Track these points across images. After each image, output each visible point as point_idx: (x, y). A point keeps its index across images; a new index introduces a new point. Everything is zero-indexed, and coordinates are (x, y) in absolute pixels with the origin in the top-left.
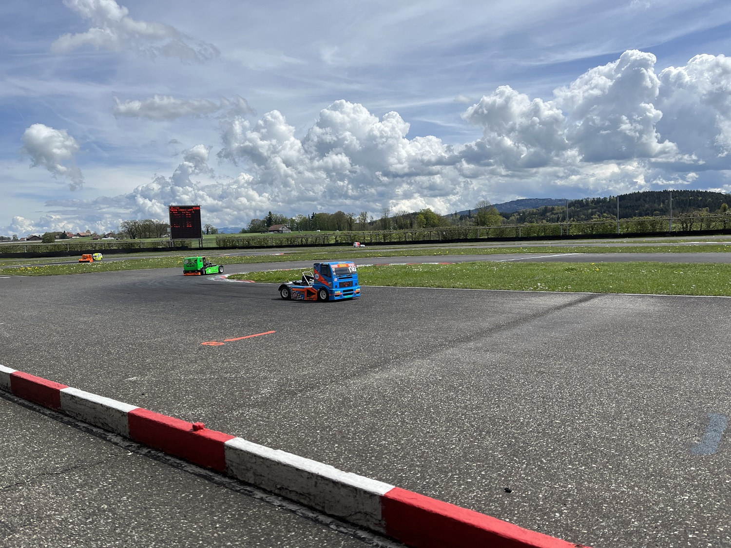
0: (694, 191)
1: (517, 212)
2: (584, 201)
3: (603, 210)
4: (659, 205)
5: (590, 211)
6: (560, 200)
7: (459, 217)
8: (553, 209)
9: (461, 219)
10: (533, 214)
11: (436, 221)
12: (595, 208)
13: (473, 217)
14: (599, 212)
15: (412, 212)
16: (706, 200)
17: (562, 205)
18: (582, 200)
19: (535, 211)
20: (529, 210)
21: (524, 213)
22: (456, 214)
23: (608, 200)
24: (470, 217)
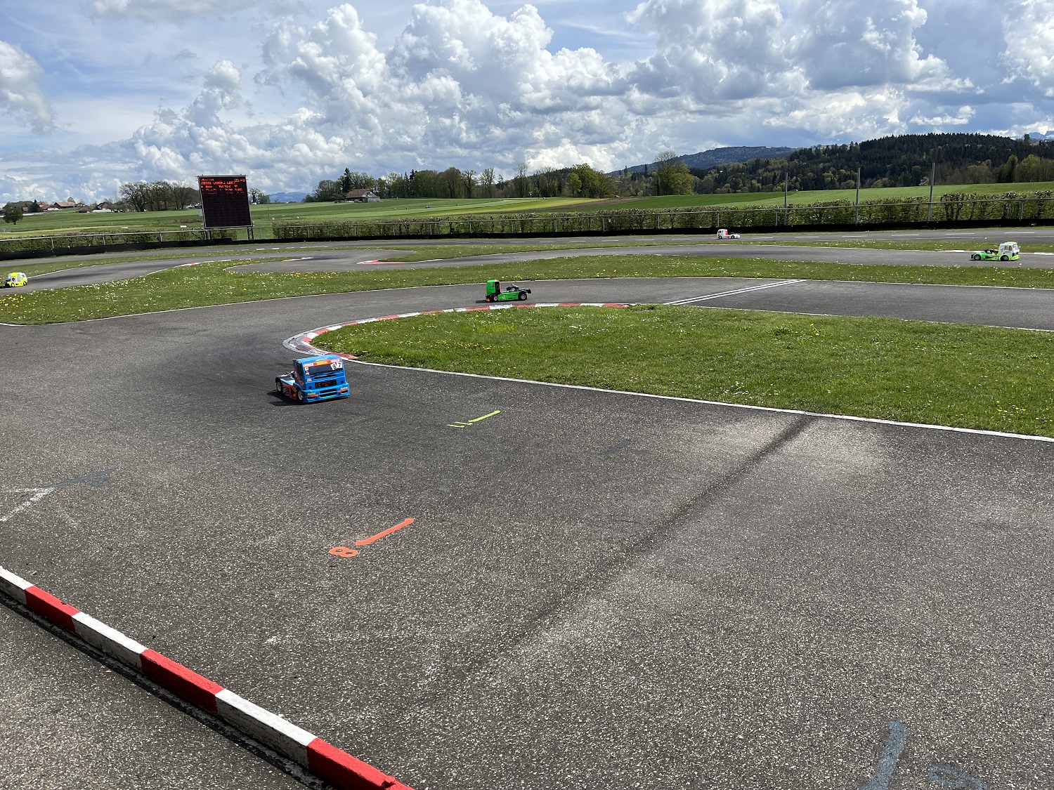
0: (972, 135)
1: (714, 168)
2: (814, 149)
3: (840, 165)
4: (921, 156)
5: (821, 165)
6: (779, 149)
7: (630, 175)
8: (767, 163)
9: (633, 178)
10: (738, 170)
11: (597, 183)
12: (829, 161)
13: (651, 176)
14: (834, 166)
15: (560, 167)
16: (988, 149)
17: (781, 156)
18: (811, 149)
19: (741, 165)
20: (733, 164)
21: (725, 169)
22: (626, 170)
23: (848, 148)
24: (646, 177)
